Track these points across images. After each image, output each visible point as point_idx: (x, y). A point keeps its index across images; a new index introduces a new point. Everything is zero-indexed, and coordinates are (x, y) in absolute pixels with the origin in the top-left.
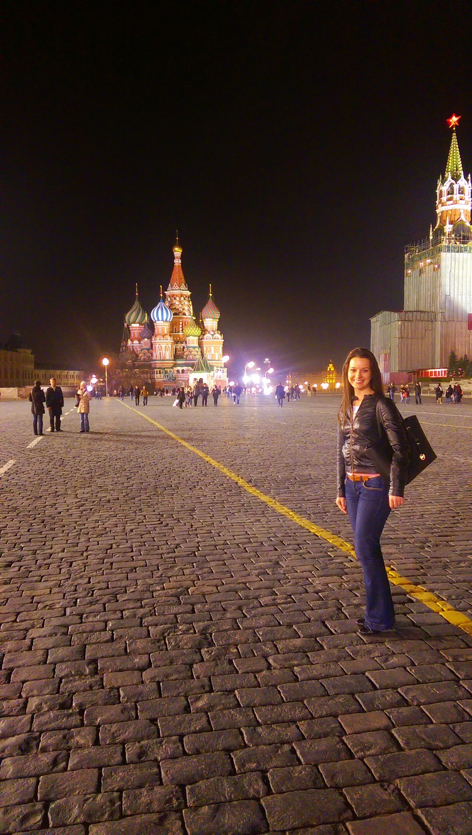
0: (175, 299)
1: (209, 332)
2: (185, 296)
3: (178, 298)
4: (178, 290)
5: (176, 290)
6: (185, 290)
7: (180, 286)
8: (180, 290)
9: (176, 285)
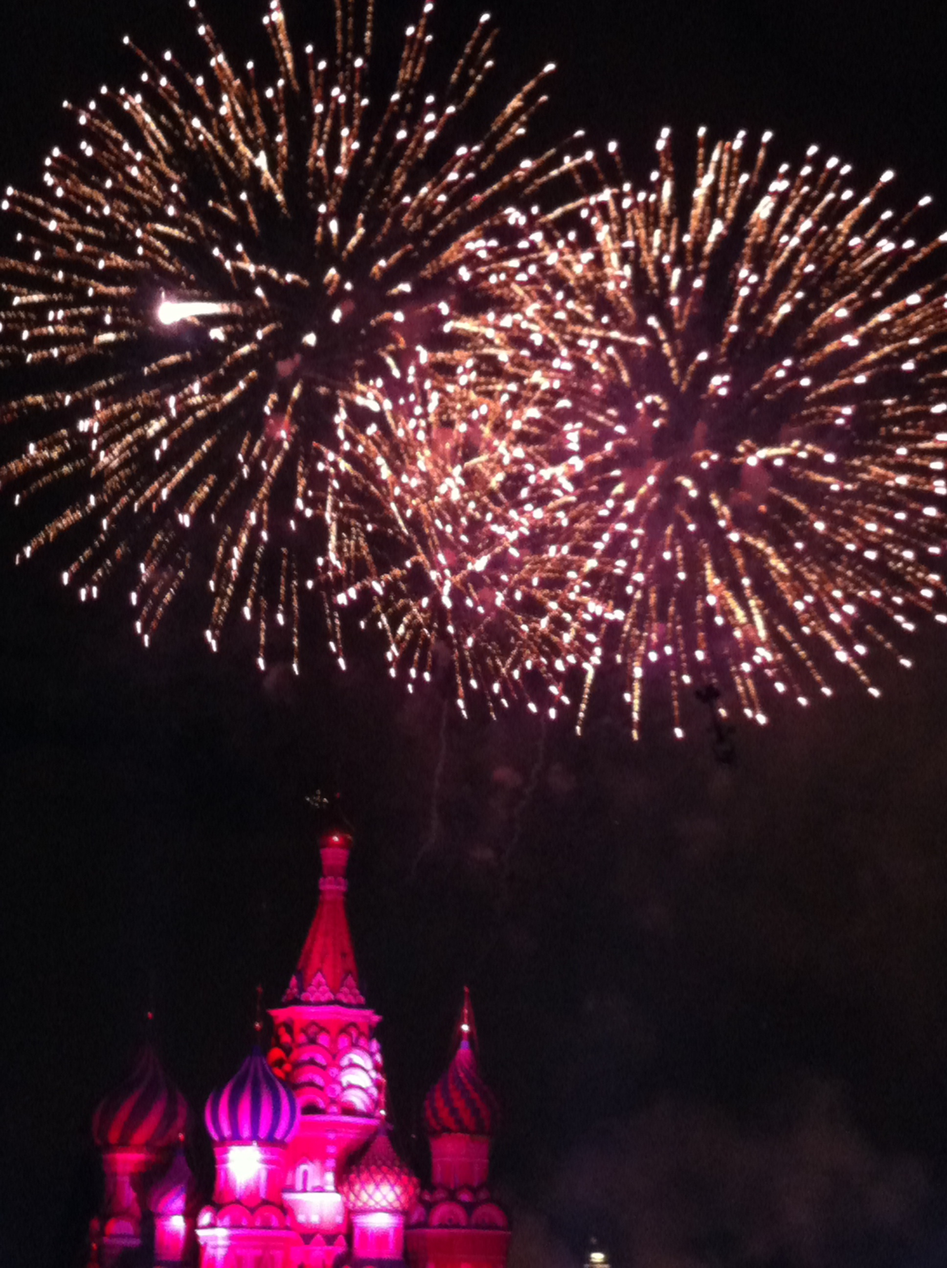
0: (312, 1041)
3: (323, 1039)
4: (330, 1002)
5: (318, 1003)
6: (360, 1006)
7: (334, 991)
8: (339, 1002)
9: (319, 985)
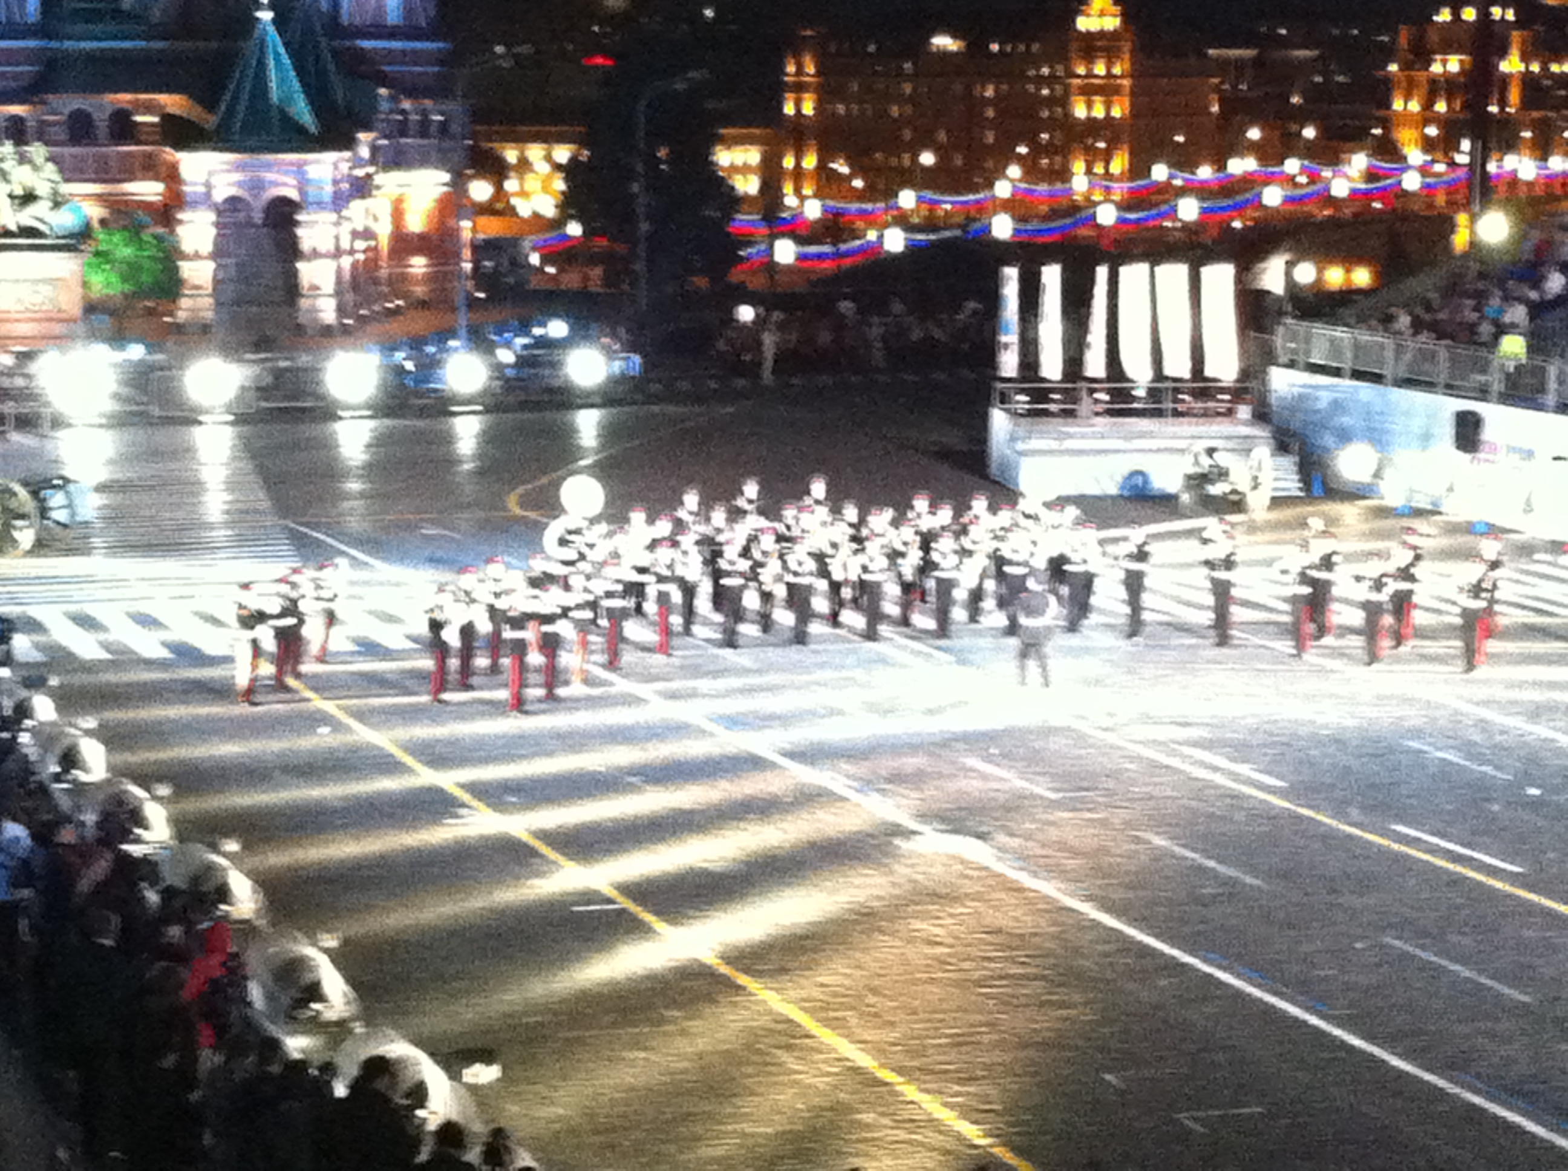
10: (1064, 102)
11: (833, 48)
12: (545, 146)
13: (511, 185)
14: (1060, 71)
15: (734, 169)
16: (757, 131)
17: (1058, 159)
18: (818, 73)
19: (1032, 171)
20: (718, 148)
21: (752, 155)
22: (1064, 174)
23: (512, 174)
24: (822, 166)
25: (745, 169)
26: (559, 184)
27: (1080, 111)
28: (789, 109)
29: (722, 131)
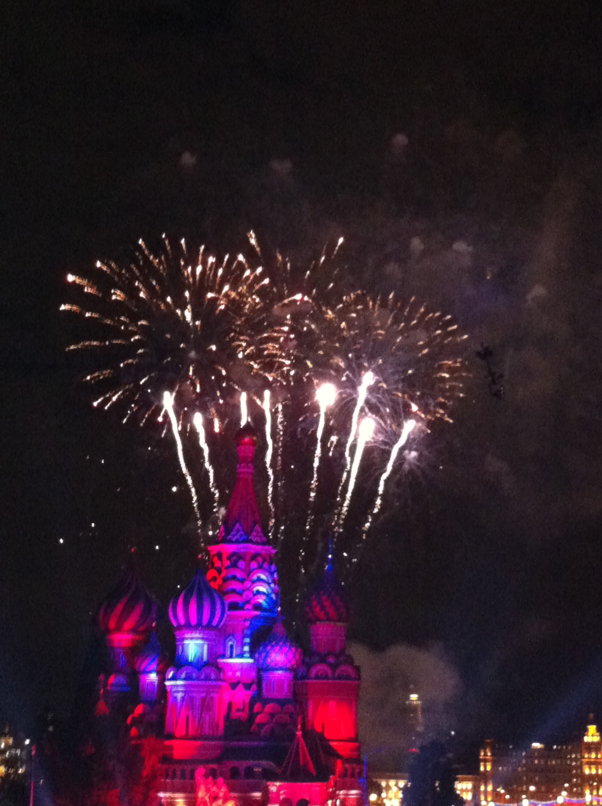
0: (235, 565)
1: (323, 660)
2: (260, 559)
4: (245, 541)
6: (263, 543)
7: (247, 534)
8: (250, 541)
10: (580, 767)
11: (497, 746)
12: (395, 780)
13: (384, 795)
14: (579, 757)
15: (462, 790)
16: (470, 776)
17: (579, 789)
18: (492, 755)
19: (571, 793)
20: (456, 783)
21: (469, 785)
22: (582, 795)
23: (384, 791)
24: (494, 790)
25: (467, 791)
26: (401, 795)
27: (587, 771)
28: (482, 769)
29: (458, 776)
